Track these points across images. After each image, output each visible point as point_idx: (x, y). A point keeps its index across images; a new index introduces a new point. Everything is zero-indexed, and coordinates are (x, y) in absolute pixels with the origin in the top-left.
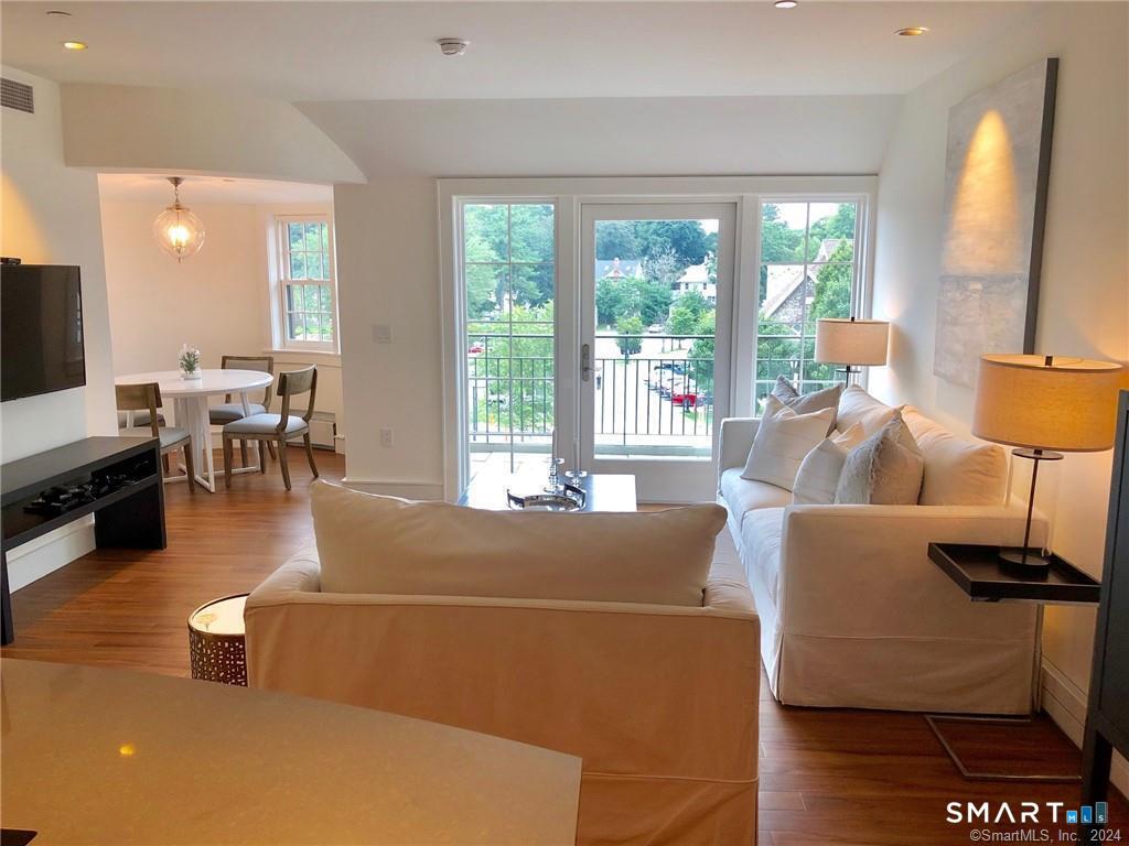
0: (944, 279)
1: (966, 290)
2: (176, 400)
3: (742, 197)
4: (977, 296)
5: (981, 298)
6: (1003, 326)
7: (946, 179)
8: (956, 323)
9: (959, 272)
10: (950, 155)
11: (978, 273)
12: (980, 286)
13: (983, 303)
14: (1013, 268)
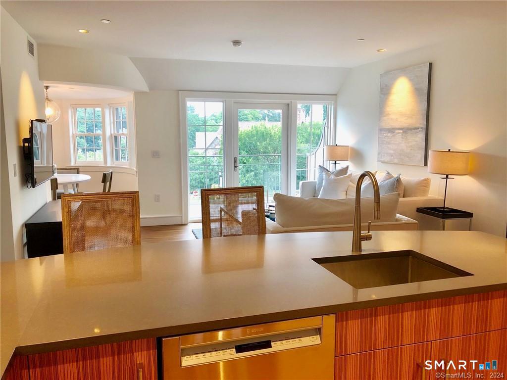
0: (381, 130)
1: (394, 133)
2: (73, 185)
4: (400, 134)
5: (402, 135)
6: (414, 143)
7: (380, 97)
8: (389, 143)
9: (390, 127)
10: (382, 89)
11: (400, 127)
12: (401, 131)
13: (403, 137)
14: (418, 125)
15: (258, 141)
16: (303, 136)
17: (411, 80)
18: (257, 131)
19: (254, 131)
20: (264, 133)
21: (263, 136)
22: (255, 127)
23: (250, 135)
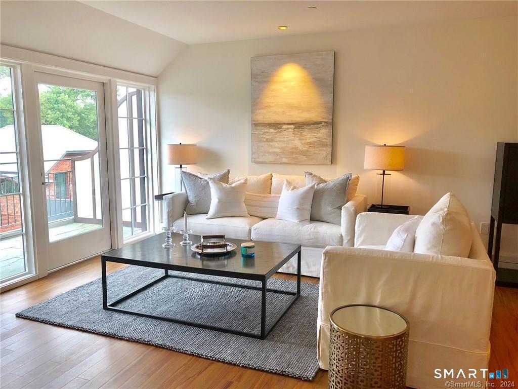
0: (257, 125)
1: (279, 128)
3: (110, 80)
4: (290, 130)
5: (294, 131)
6: (315, 139)
7: (252, 85)
8: (272, 141)
9: (273, 122)
10: (254, 76)
11: (290, 122)
12: (292, 126)
13: (295, 133)
14: (320, 119)
17: (305, 67)
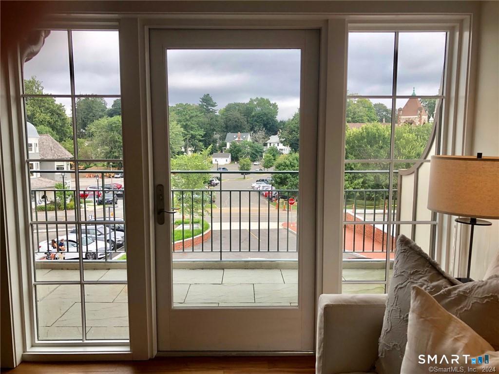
15: (369, 144)
16: (424, 139)
18: (368, 133)
19: (364, 133)
20: (375, 134)
21: (375, 138)
22: (366, 128)
23: (359, 138)
